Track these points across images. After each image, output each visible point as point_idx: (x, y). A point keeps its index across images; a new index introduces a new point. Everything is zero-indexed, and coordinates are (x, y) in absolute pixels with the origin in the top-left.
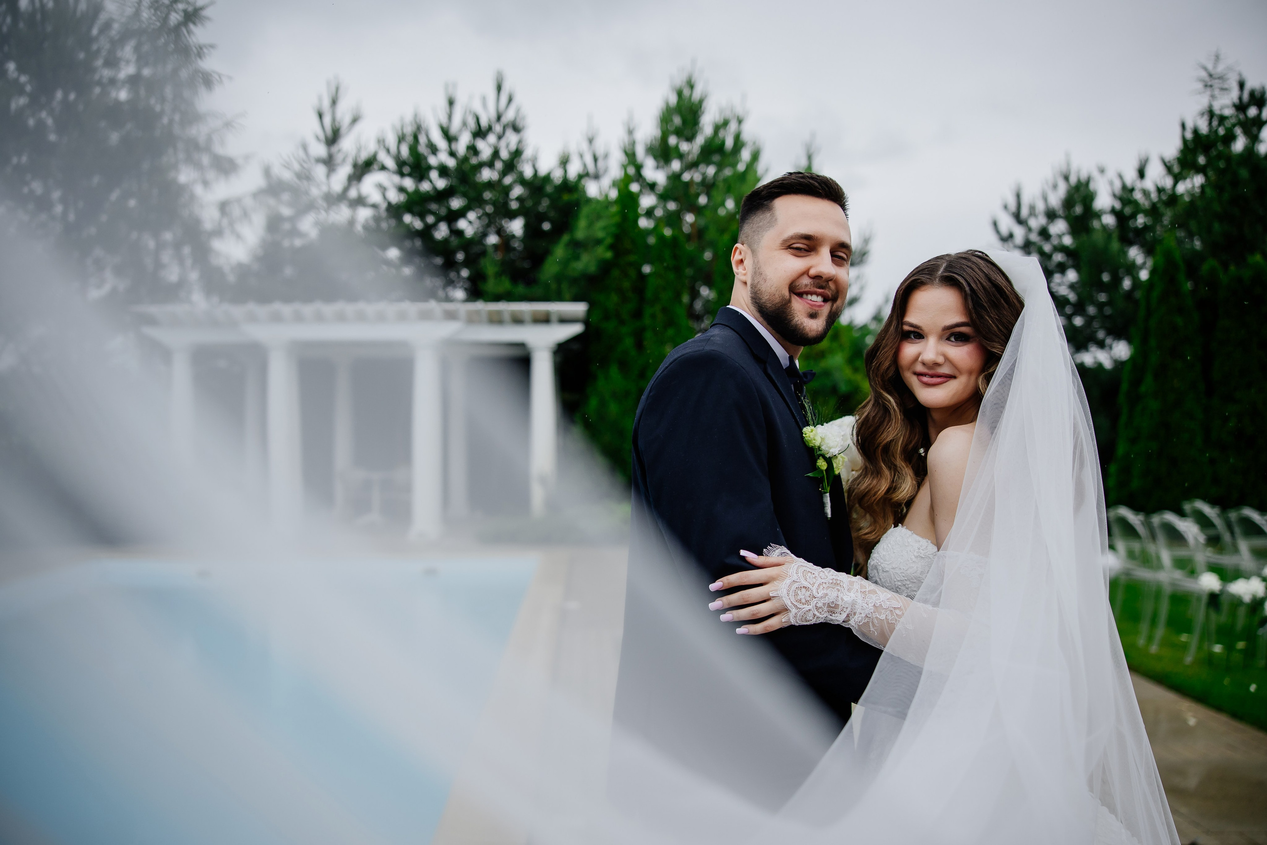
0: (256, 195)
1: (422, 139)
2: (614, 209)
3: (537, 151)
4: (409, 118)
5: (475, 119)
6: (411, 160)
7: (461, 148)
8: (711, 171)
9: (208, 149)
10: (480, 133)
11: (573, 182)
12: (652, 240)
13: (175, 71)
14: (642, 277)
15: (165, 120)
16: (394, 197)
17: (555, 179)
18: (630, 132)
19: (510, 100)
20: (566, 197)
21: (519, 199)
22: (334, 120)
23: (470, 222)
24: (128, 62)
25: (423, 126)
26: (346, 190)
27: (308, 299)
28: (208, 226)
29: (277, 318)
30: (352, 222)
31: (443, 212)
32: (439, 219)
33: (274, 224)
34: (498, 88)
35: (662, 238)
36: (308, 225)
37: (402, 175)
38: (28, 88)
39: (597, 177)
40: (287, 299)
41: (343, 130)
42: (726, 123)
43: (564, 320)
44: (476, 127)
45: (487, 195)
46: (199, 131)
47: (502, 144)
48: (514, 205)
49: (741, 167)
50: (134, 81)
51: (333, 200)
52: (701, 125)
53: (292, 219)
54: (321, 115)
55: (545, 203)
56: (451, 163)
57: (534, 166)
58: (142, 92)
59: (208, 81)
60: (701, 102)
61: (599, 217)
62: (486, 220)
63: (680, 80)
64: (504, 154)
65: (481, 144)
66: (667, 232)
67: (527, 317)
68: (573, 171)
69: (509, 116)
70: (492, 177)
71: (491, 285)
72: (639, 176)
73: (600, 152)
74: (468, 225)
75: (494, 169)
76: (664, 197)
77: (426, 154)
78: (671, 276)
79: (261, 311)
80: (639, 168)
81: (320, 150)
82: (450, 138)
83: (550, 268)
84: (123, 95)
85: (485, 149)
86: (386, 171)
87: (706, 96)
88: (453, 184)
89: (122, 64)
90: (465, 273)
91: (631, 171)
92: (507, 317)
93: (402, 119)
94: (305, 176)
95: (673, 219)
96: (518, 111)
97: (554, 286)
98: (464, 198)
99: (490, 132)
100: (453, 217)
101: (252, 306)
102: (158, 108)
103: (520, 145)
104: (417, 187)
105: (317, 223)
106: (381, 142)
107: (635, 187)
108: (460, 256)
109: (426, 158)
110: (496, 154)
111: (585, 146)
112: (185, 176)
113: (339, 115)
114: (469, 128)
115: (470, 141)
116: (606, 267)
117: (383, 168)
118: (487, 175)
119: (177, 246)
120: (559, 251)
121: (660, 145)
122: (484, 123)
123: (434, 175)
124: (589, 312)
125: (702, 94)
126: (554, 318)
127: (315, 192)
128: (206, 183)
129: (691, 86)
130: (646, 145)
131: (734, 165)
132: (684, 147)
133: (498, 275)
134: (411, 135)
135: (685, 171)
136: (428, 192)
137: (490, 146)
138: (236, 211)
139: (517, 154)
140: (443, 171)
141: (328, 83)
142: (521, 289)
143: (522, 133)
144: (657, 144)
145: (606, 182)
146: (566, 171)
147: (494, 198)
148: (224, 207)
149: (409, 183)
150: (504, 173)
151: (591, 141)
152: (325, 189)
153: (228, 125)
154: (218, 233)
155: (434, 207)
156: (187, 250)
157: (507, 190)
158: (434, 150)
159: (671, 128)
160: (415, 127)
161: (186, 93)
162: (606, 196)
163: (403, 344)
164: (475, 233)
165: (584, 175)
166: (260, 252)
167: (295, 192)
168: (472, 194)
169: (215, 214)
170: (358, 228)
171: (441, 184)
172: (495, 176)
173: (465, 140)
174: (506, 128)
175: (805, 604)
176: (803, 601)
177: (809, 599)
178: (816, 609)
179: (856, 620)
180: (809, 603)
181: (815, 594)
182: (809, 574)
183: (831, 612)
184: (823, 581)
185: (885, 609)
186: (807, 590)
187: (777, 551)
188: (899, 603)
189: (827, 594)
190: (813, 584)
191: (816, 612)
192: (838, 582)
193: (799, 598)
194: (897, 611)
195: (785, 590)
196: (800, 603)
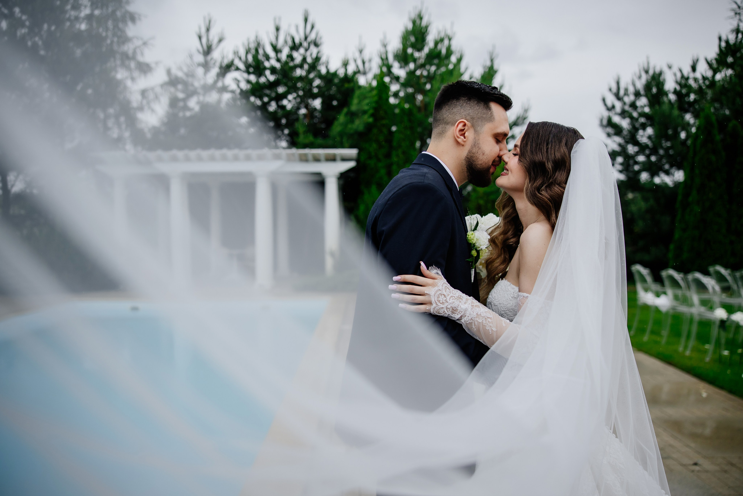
0: (162, 86)
1: (261, 51)
2: (375, 92)
3: (328, 58)
4: (252, 39)
5: (292, 39)
6: (254, 64)
7: (284, 56)
8: (433, 68)
9: (134, 58)
10: (295, 47)
11: (350, 76)
12: (397, 111)
13: (114, 12)
14: (391, 133)
15: (109, 41)
16: (244, 86)
17: (340, 74)
18: (385, 46)
19: (313, 27)
20: (346, 85)
21: (318, 87)
22: (208, 40)
23: (290, 101)
24: (86, 6)
25: (261, 43)
26: (216, 82)
27: (193, 148)
28: (135, 104)
29: (174, 159)
30: (219, 101)
31: (273, 95)
32: (271, 100)
33: (174, 102)
34: (305, 20)
35: (403, 110)
36: (193, 103)
37: (249, 73)
38: (27, 23)
39: (365, 73)
40: (181, 148)
41: (214, 46)
42: (442, 40)
43: (344, 159)
44: (292, 44)
45: (299, 85)
46: (128, 48)
47: (308, 53)
48: (315, 91)
49: (451, 67)
50: (89, 18)
51: (207, 89)
52: (427, 41)
53: (185, 100)
54: (200, 38)
55: (334, 89)
56: (278, 65)
57: (327, 67)
58: (94, 25)
59: (133, 18)
60: (427, 27)
61: (365, 98)
62: (299, 100)
63: (413, 15)
64: (309, 60)
65: (295, 54)
66: (407, 106)
67: (323, 158)
68: (351, 69)
69: (312, 37)
70: (302, 74)
71: (301, 139)
72: (389, 73)
73: (366, 59)
74: (288, 103)
75: (303, 69)
76: (405, 85)
77: (263, 60)
78: (408, 132)
79: (165, 155)
80: (389, 67)
81: (200, 58)
82: (276, 50)
83: (336, 128)
84: (83, 27)
85: (298, 56)
86: (239, 70)
87: (430, 24)
88: (279, 78)
89: (83, 8)
90: (286, 131)
91: (385, 69)
92: (310, 157)
93: (248, 40)
94: (191, 74)
95: (410, 98)
96: (317, 34)
97: (338, 139)
98: (285, 87)
99: (301, 47)
100: (279, 98)
101: (160, 152)
102: (104, 34)
103: (319, 54)
104: (258, 80)
105: (198, 103)
106: (236, 53)
107: (387, 79)
108: (284, 121)
109: (263, 63)
110: (304, 60)
111: (357, 55)
112: (121, 74)
113: (211, 37)
114: (288, 44)
115: (289, 52)
116: (369, 127)
117: (237, 69)
118: (299, 72)
119: (117, 117)
120: (342, 118)
121: (402, 54)
122: (297, 41)
123: (268, 72)
124: (359, 154)
125: (427, 23)
126: (338, 158)
127: (197, 84)
128: (133, 79)
129: (421, 18)
130: (394, 53)
131: (447, 65)
132: (417, 55)
133: (305, 132)
134: (254, 49)
135: (417, 69)
136: (264, 83)
137: (301, 55)
138: (151, 96)
139: (317, 59)
140: (273, 70)
141: (204, 18)
142: (319, 141)
143: (320, 48)
144: (400, 52)
145: (370, 76)
146: (346, 70)
147: (303, 86)
148: (144, 93)
149: (253, 78)
150: (309, 72)
151: (361, 52)
152: (202, 82)
153: (145, 44)
154: (141, 108)
155: (267, 92)
156: (122, 119)
157: (311, 82)
158: (268, 58)
159: (409, 43)
160: (256, 45)
161: (121, 25)
162: (370, 84)
163: (250, 174)
164: (292, 108)
165: (357, 72)
166: (166, 120)
167: (185, 84)
168: (290, 84)
169: (139, 97)
170: (223, 105)
171: (272, 78)
172: (304, 73)
173: (286, 51)
174: (310, 44)
175: (442, 304)
176: (441, 302)
177: (444, 302)
178: (446, 308)
179: (465, 320)
180: (444, 304)
181: (448, 300)
182: (448, 289)
183: (453, 312)
184: (454, 296)
185: (483, 317)
186: (445, 297)
187: (435, 271)
188: (491, 315)
189: (454, 302)
190: (448, 295)
191: (446, 310)
192: (461, 297)
193: (439, 299)
194: (489, 320)
195: (434, 292)
196: (439, 302)
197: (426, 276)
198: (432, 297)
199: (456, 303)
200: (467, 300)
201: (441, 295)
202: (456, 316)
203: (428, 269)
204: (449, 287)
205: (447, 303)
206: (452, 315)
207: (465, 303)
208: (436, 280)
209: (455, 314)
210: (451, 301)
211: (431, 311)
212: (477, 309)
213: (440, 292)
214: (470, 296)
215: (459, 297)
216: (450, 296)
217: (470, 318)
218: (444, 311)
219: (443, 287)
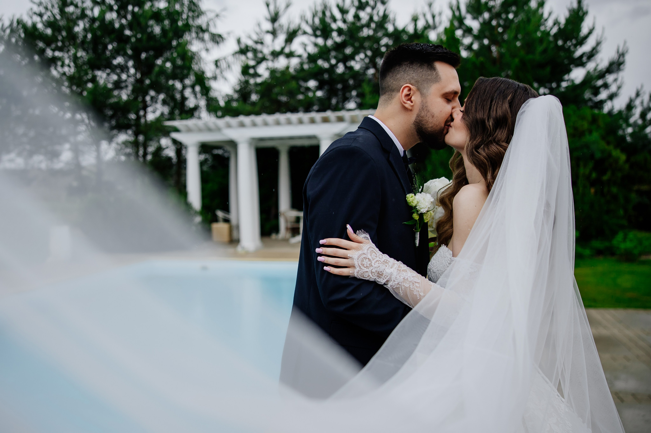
0: (234, 55)
1: (328, 14)
3: (395, 15)
4: (319, 2)
6: (321, 27)
7: (350, 17)
9: (207, 30)
10: (361, 7)
11: (420, 32)
15: (184, 16)
16: (312, 50)
17: (409, 31)
21: (387, 46)
22: (275, 7)
23: (357, 62)
25: (327, 6)
26: (284, 48)
28: (209, 74)
29: (242, 125)
30: (288, 67)
31: (341, 56)
32: (338, 61)
33: (245, 70)
35: (477, 64)
36: (262, 69)
37: (316, 36)
39: (435, 27)
41: (281, 13)
44: (359, 4)
45: (367, 44)
46: (203, 21)
47: (375, 12)
48: (383, 49)
51: (275, 54)
53: (254, 67)
54: (268, 5)
56: (344, 27)
57: (394, 25)
62: (367, 60)
64: (376, 19)
65: (362, 14)
66: (481, 60)
68: (421, 24)
70: (369, 34)
71: (368, 99)
72: (462, 25)
73: (436, 12)
74: (356, 65)
75: (371, 28)
76: (478, 38)
77: (330, 22)
80: (461, 20)
81: (268, 26)
82: (343, 11)
85: (364, 15)
86: (307, 34)
88: (347, 39)
90: (354, 93)
91: (456, 22)
93: (315, 4)
94: (260, 42)
95: (485, 51)
98: (352, 48)
99: (367, 6)
100: (345, 59)
103: (386, 11)
104: (325, 43)
105: (268, 69)
106: (303, 18)
107: (459, 33)
108: (351, 82)
109: (330, 24)
110: (371, 19)
111: (426, 9)
112: (195, 47)
113: (278, 4)
114: (355, 4)
115: (355, 13)
117: (305, 33)
118: (366, 32)
119: (193, 87)
121: (475, 4)
122: (364, 0)
123: (335, 34)
127: (265, 51)
128: (207, 50)
130: (467, 4)
132: (491, 3)
133: (370, 93)
134: (321, 12)
135: (493, 19)
136: (331, 45)
137: (367, 14)
138: (223, 64)
139: (385, 17)
140: (340, 32)
143: (386, 5)
144: (473, 2)
145: (440, 30)
146: (416, 26)
147: (371, 46)
148: (217, 63)
149: (320, 41)
150: (375, 31)
151: (430, 5)
152: (271, 49)
153: (217, 16)
154: (214, 78)
155: (335, 54)
156: (198, 88)
157: (377, 40)
158: (335, 20)
160: (323, 7)
162: (440, 39)
163: (314, 137)
164: (360, 69)
165: (427, 27)
166: (238, 88)
167: (255, 51)
168: (357, 44)
169: (213, 67)
170: (291, 70)
171: (338, 39)
172: (371, 32)
173: (352, 12)
174: (377, 2)
175: (366, 268)
176: (365, 265)
177: (368, 265)
178: (371, 272)
179: (391, 284)
180: (368, 268)
181: (373, 264)
182: (374, 253)
183: (379, 277)
184: (380, 260)
185: (410, 281)
186: (369, 261)
187: (363, 235)
188: (419, 280)
189: (379, 266)
190: (374, 259)
191: (370, 274)
192: (388, 262)
193: (363, 263)
194: (417, 284)
195: (357, 256)
196: (363, 266)
197: (352, 240)
198: (355, 260)
199: (382, 268)
200: (394, 264)
201: (366, 259)
202: (382, 281)
203: (355, 232)
204: (375, 252)
205: (371, 267)
206: (378, 280)
207: (391, 268)
208: (361, 244)
209: (381, 279)
210: (377, 265)
211: (354, 274)
212: (405, 273)
213: (364, 256)
214: (398, 261)
215: (385, 261)
216: (375, 260)
217: (396, 283)
218: (369, 276)
219: (368, 251)
